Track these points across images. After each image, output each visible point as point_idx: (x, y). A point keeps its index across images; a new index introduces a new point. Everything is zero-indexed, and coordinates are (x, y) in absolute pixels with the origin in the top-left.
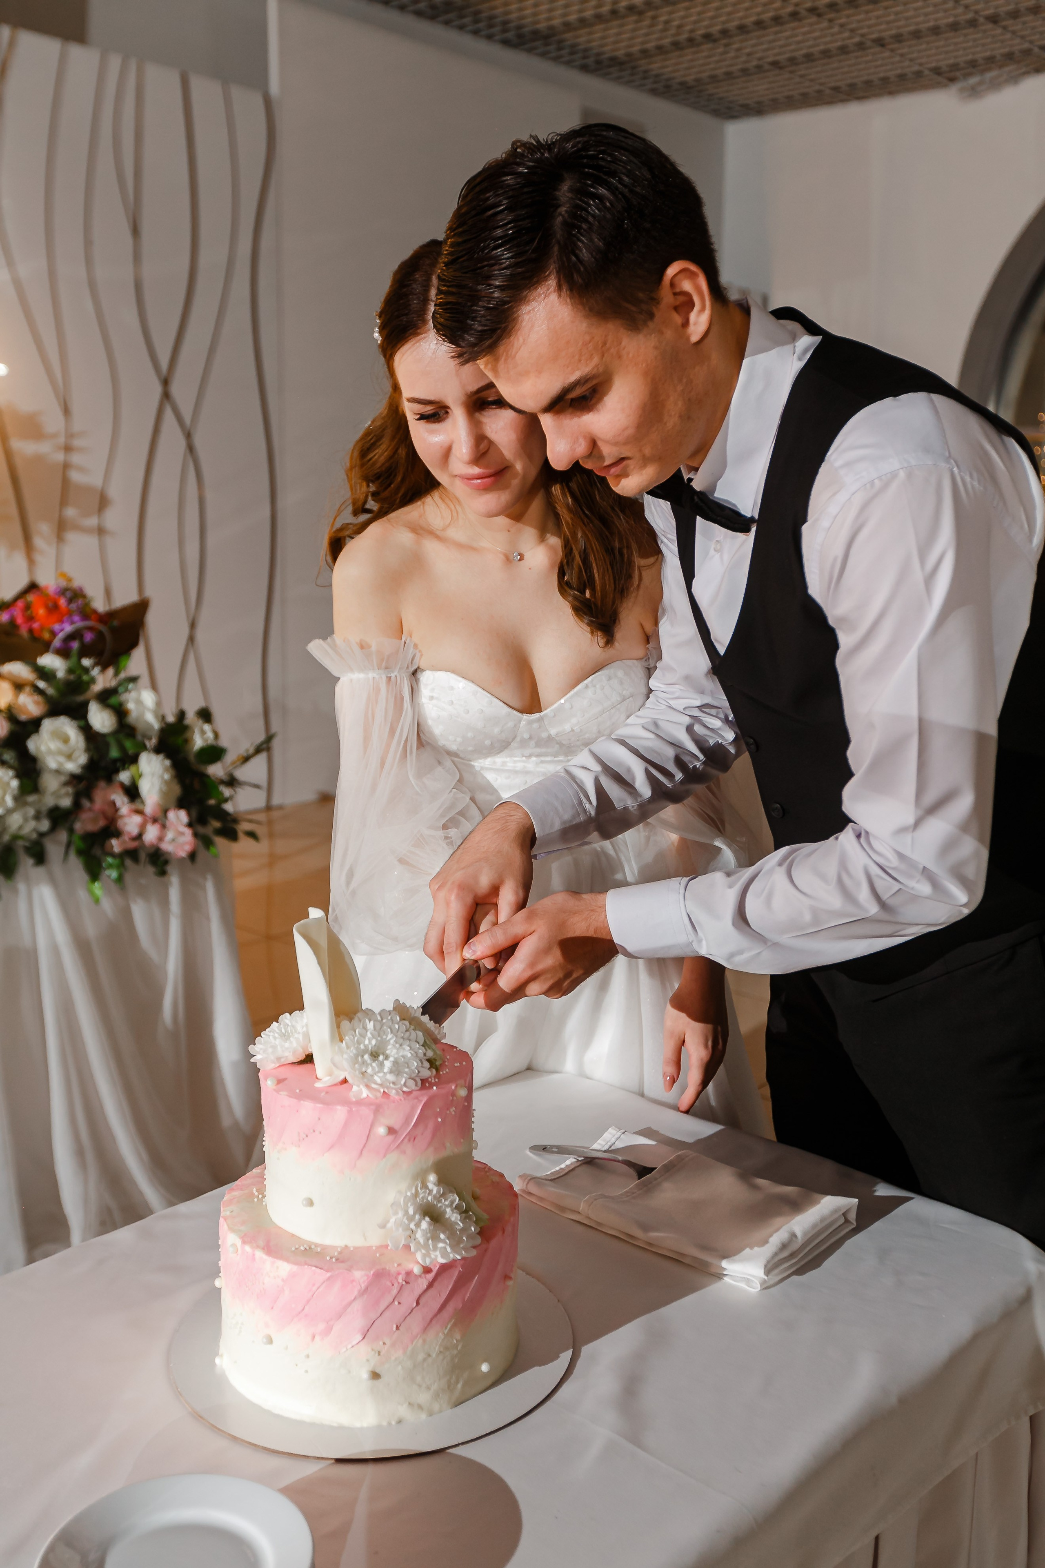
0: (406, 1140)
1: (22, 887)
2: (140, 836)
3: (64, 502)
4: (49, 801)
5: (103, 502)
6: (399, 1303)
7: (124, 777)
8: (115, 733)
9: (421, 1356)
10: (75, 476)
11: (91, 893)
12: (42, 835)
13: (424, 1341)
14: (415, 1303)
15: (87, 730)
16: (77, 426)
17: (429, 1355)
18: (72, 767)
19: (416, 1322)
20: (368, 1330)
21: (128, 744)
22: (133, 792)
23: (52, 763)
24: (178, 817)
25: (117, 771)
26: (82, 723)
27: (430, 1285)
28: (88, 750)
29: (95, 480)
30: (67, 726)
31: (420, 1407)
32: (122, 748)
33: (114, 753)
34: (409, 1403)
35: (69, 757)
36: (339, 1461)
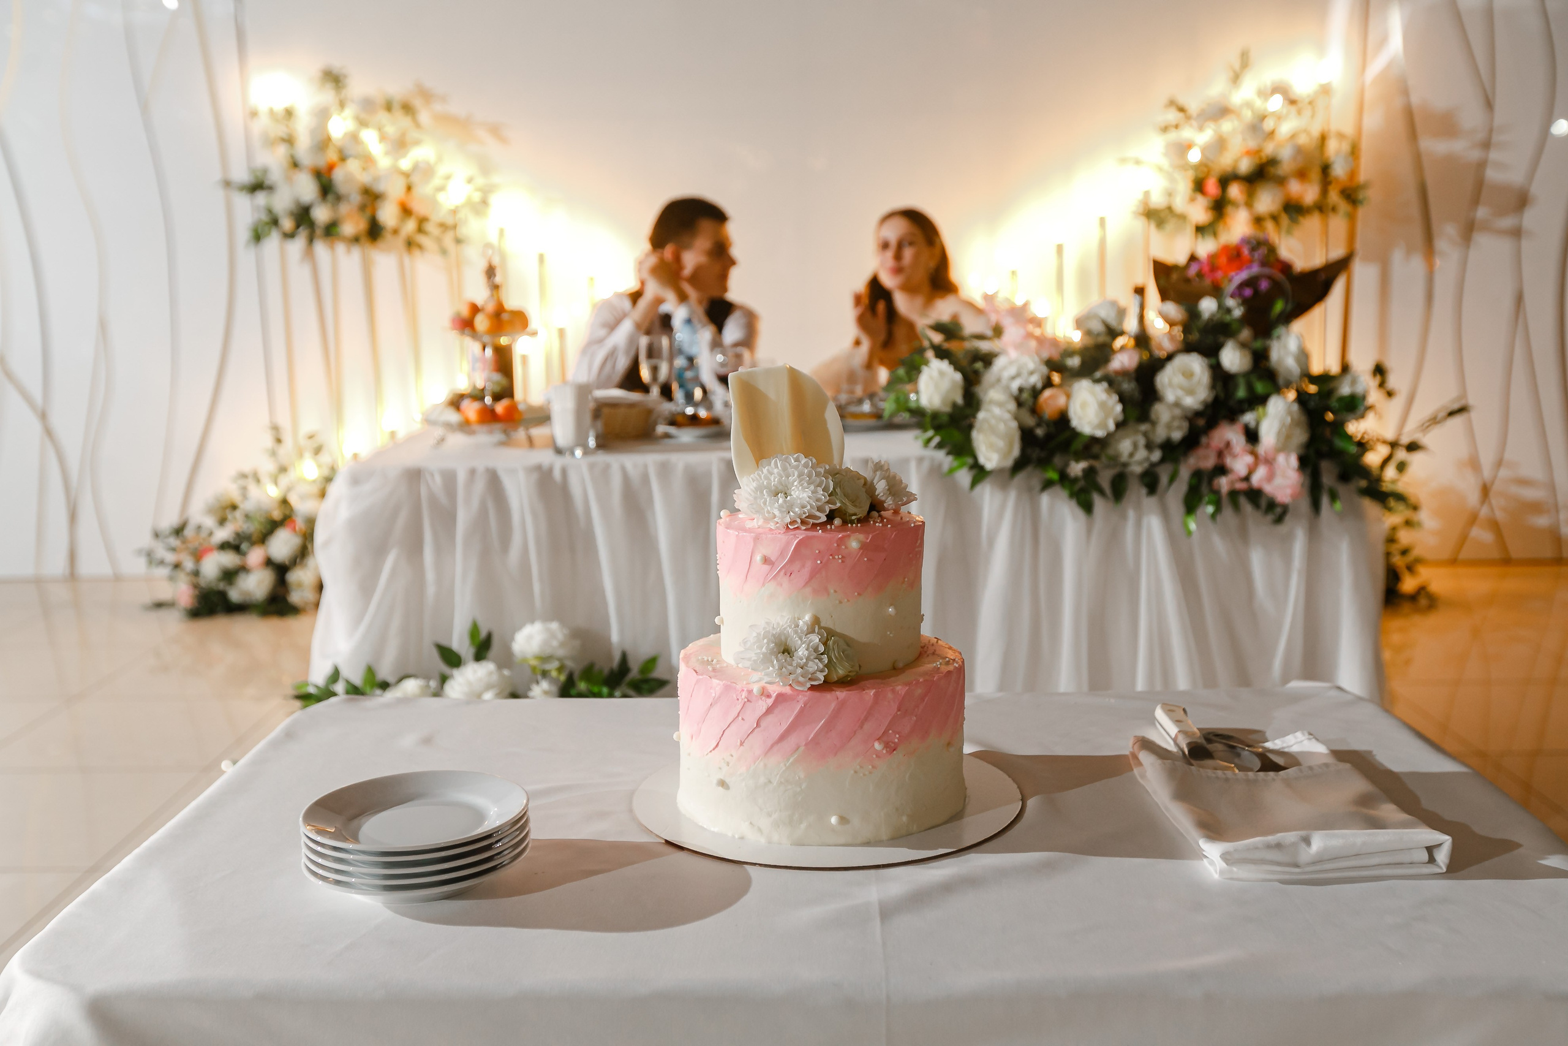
0: (782, 573)
1: (1131, 514)
2: (1247, 479)
3: (1476, 201)
4: (1161, 434)
5: (1521, 201)
6: (743, 719)
7: (1249, 418)
8: (1246, 375)
9: (762, 780)
10: (1492, 175)
11: (1185, 526)
12: (1153, 465)
13: (765, 765)
14: (756, 724)
15: (1216, 369)
16: (1499, 118)
17: (770, 782)
18: (1192, 402)
19: (757, 743)
20: (720, 738)
21: (1260, 387)
22: (1252, 436)
23: (1170, 396)
24: (1287, 460)
25: (1243, 412)
26: (1213, 361)
27: (769, 711)
28: (1213, 386)
29: (1514, 176)
30: (1196, 364)
31: (760, 830)
32: (1250, 388)
33: (1241, 393)
34: (751, 823)
35: (1190, 392)
36: (668, 842)
